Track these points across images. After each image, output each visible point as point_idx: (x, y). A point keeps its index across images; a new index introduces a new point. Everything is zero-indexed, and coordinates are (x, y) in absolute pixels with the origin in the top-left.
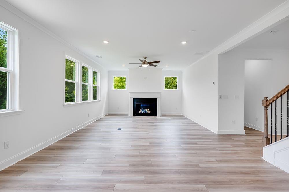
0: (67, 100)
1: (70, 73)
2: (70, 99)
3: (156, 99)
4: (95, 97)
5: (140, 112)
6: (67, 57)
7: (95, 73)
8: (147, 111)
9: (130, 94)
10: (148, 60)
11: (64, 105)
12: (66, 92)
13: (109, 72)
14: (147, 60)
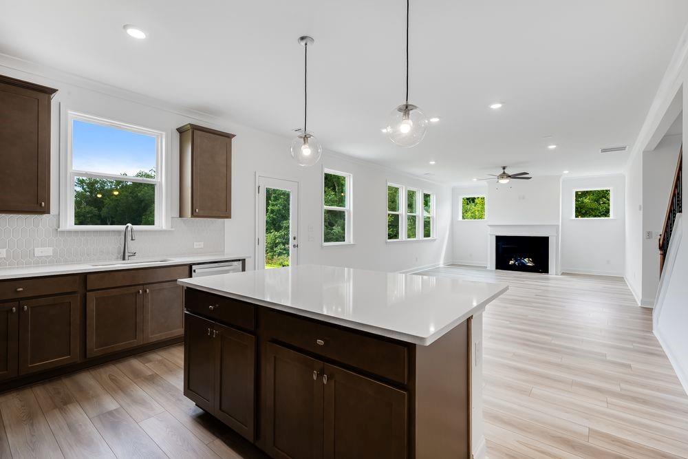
0: (390, 237)
1: (393, 203)
2: (393, 234)
3: (547, 239)
4: (427, 234)
5: (511, 262)
6: (390, 184)
7: (426, 196)
8: (528, 262)
9: (489, 228)
10: (509, 172)
11: (386, 242)
12: (389, 226)
13: (453, 190)
14: (506, 171)
